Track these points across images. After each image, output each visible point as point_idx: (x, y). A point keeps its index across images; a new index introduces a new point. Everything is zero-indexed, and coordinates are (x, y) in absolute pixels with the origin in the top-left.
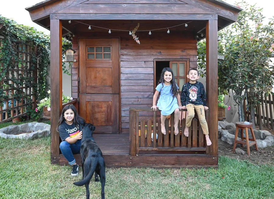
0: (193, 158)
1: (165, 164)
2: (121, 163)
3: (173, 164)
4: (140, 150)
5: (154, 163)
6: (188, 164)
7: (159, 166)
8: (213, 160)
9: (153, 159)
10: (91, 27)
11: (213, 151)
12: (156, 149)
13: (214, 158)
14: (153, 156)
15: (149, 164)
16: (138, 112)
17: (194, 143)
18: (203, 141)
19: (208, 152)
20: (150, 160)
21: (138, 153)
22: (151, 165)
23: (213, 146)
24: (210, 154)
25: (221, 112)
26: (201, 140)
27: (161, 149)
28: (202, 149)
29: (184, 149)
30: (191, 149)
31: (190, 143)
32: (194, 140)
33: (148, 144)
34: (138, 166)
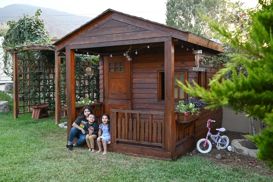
0: (153, 151)
1: (133, 153)
3: (139, 154)
4: (117, 140)
5: (126, 151)
6: (149, 155)
7: (129, 154)
8: (167, 154)
9: (125, 148)
14: (125, 146)
16: (115, 113)
17: (154, 139)
18: (161, 139)
19: (163, 147)
20: (123, 148)
21: (116, 142)
22: (124, 152)
23: (167, 143)
24: (165, 149)
25: (183, 117)
26: (160, 137)
27: (131, 141)
28: (160, 144)
29: (146, 143)
30: (151, 144)
31: (150, 139)
32: (154, 137)
33: (123, 137)
34: (116, 152)
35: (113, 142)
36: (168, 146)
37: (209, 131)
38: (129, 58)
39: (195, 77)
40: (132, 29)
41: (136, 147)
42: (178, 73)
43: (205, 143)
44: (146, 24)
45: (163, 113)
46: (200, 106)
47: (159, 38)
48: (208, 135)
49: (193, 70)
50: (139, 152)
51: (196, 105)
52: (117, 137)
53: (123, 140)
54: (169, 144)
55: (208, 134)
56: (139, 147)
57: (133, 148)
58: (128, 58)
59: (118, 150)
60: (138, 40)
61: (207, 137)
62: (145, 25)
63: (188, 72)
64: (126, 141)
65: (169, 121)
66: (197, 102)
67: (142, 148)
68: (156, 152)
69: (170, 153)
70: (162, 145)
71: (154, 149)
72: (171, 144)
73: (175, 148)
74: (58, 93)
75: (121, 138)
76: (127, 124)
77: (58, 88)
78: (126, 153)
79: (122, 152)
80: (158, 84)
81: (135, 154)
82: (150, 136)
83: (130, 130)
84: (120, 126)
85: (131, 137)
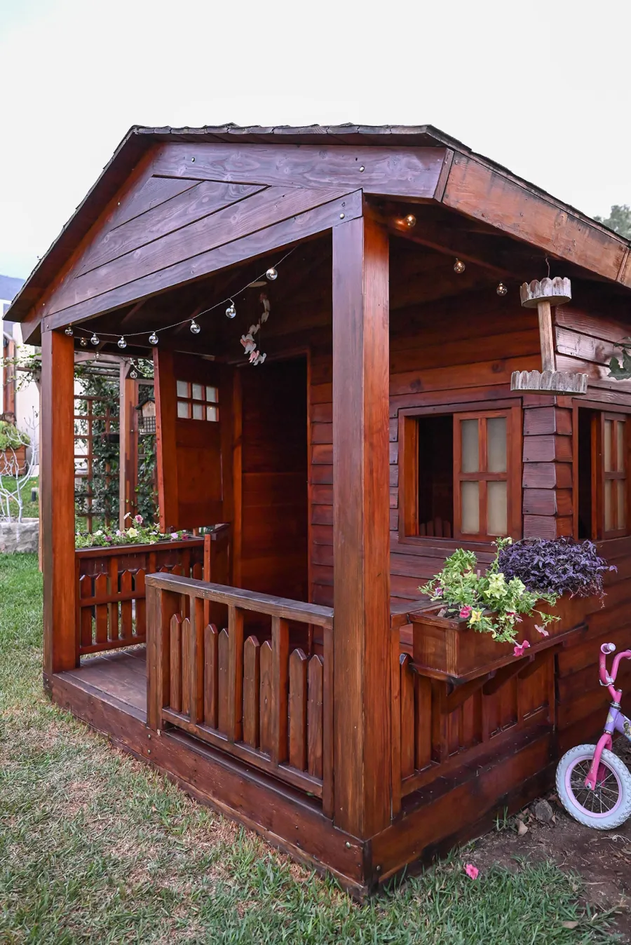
0: (287, 812)
1: (215, 794)
2: (133, 743)
3: (233, 806)
4: (162, 716)
5: (193, 775)
6: (270, 826)
7: (201, 793)
8: (345, 850)
9: (189, 761)
10: (97, 336)
11: (346, 811)
12: (195, 730)
13: (348, 843)
14: (190, 749)
15: (183, 775)
16: (160, 595)
17: (294, 750)
18: (319, 753)
19: (327, 803)
20: (185, 761)
21: (160, 726)
22: (188, 778)
23: (345, 790)
24: (336, 817)
25: (440, 643)
26: (315, 744)
27: (208, 732)
28: (312, 784)
29: (262, 759)
30: (279, 771)
31: (275, 744)
32: (294, 739)
33: (185, 705)
34: (162, 769)
35: (153, 721)
36: (350, 809)
37: (616, 704)
38: (255, 351)
39: (556, 434)
40: (212, 200)
41: (224, 768)
42: (480, 415)
43: (594, 770)
44: (258, 161)
45: (328, 618)
46: (565, 577)
47: (307, 215)
48: (609, 729)
49: (519, 385)
50: (235, 799)
52: (167, 704)
53: (182, 720)
54: (353, 798)
55: (611, 720)
56: (235, 774)
57: (212, 765)
58: (249, 355)
59: (168, 765)
60: (233, 249)
61: (604, 739)
62: (257, 165)
63: (523, 410)
64: (193, 728)
65: (354, 668)
66: (549, 560)
67: (244, 778)
68: (297, 822)
69: (355, 846)
70: (322, 794)
71: (291, 802)
72: (361, 801)
73: (398, 816)
74: (126, 498)
75: (180, 711)
76: (196, 648)
77: (128, 482)
78: (193, 788)
79: (179, 774)
80: (399, 469)
81: (223, 805)
82: (275, 726)
83: (209, 682)
84: (177, 656)
85: (210, 715)
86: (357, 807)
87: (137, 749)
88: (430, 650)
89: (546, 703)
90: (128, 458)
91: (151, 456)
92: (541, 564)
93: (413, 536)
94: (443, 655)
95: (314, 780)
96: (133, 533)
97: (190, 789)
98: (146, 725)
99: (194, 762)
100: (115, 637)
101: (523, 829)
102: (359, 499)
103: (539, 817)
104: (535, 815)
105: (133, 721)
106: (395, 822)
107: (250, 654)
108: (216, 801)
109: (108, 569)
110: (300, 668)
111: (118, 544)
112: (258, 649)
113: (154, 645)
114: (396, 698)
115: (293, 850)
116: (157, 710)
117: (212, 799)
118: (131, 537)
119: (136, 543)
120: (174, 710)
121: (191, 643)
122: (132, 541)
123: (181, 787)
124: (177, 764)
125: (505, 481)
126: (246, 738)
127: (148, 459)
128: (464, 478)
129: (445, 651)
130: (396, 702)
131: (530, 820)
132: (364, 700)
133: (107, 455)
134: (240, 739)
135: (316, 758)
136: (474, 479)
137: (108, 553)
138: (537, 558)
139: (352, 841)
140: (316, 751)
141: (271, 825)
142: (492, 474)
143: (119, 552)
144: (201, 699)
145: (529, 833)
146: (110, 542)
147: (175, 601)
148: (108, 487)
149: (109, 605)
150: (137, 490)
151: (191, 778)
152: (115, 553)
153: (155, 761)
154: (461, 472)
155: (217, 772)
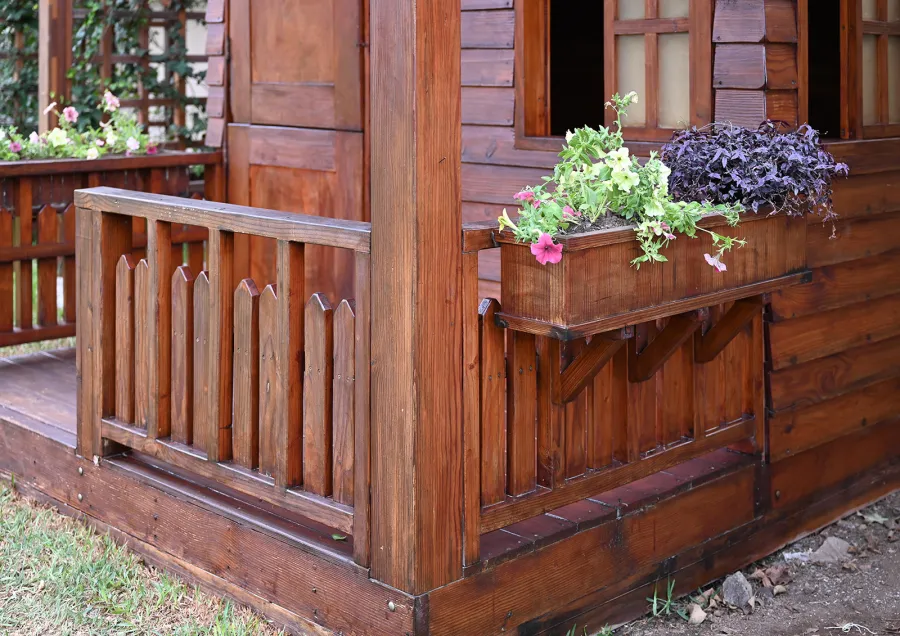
0: (300, 567)
1: (187, 554)
2: (53, 486)
3: (217, 570)
4: (103, 432)
5: (151, 527)
6: (273, 594)
7: (165, 556)
8: (387, 617)
9: (145, 503)
11: (388, 551)
12: (155, 448)
13: (391, 604)
14: (146, 484)
15: (134, 529)
16: (99, 220)
17: (311, 464)
18: (348, 463)
19: (360, 546)
20: (138, 504)
21: (99, 450)
22: (144, 534)
23: (387, 514)
24: (372, 564)
26: (342, 450)
27: (176, 450)
28: (338, 514)
29: (259, 486)
30: (288, 500)
31: (282, 456)
32: (311, 445)
33: (140, 409)
34: (101, 524)
35: (87, 443)
36: (394, 546)
41: (203, 508)
45: (361, 234)
46: (762, 183)
50: (218, 556)
51: (734, 175)
53: (135, 437)
54: (399, 527)
56: (217, 515)
57: (182, 508)
59: (112, 516)
64: (153, 445)
65: (401, 313)
66: (740, 154)
67: (233, 521)
68: (314, 580)
69: (402, 606)
70: (352, 527)
71: (305, 549)
72: (410, 531)
73: (475, 565)
74: (50, 90)
75: (132, 421)
76: (158, 307)
77: (54, 60)
78: (152, 549)
79: (129, 529)
80: (516, 16)
81: (200, 571)
82: (281, 425)
83: (178, 365)
84: (127, 325)
85: (179, 422)
86: (405, 539)
87: (60, 494)
88: (526, 287)
89: (750, 413)
90: (55, 16)
91: (98, 13)
92: (725, 163)
93: (540, 136)
94: (545, 296)
95: (340, 508)
96: (59, 137)
97: (148, 552)
98: (75, 451)
99: (153, 505)
100: (26, 322)
101: (698, 615)
102: (408, 35)
103: (728, 599)
104: (722, 597)
105: (55, 447)
106: (468, 573)
107: (243, 309)
108: (189, 565)
109: (16, 203)
110: (321, 324)
111: (33, 157)
112: (256, 300)
113: (89, 311)
114: (472, 367)
115: (309, 629)
116: (93, 424)
117: (183, 563)
118: (55, 145)
119: (65, 155)
120: (121, 420)
121: (148, 299)
122: (57, 153)
123: (132, 549)
124: (127, 511)
125: (687, 32)
126: (236, 454)
127: (91, 17)
128: (620, 30)
129: (547, 287)
130: (471, 377)
131: (713, 603)
132: (417, 365)
133: (18, 16)
134: (228, 457)
135: (344, 473)
136: (636, 31)
137: (14, 172)
138: (720, 151)
139: (397, 597)
140: (344, 459)
141: (274, 592)
142: (667, 21)
143: (32, 171)
144: (165, 396)
145: (707, 622)
146: (19, 153)
147: (123, 231)
148: (20, 77)
149: (17, 265)
150: (70, 75)
151: (148, 532)
152: (25, 171)
153: (88, 512)
154: (616, 18)
155: (191, 516)
